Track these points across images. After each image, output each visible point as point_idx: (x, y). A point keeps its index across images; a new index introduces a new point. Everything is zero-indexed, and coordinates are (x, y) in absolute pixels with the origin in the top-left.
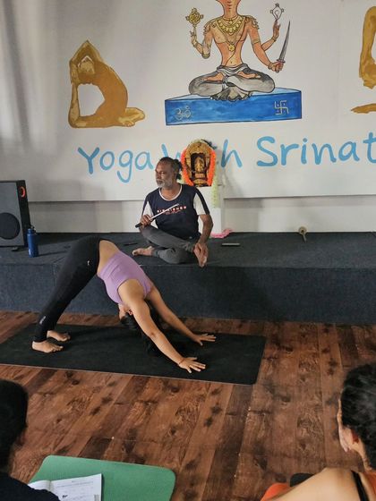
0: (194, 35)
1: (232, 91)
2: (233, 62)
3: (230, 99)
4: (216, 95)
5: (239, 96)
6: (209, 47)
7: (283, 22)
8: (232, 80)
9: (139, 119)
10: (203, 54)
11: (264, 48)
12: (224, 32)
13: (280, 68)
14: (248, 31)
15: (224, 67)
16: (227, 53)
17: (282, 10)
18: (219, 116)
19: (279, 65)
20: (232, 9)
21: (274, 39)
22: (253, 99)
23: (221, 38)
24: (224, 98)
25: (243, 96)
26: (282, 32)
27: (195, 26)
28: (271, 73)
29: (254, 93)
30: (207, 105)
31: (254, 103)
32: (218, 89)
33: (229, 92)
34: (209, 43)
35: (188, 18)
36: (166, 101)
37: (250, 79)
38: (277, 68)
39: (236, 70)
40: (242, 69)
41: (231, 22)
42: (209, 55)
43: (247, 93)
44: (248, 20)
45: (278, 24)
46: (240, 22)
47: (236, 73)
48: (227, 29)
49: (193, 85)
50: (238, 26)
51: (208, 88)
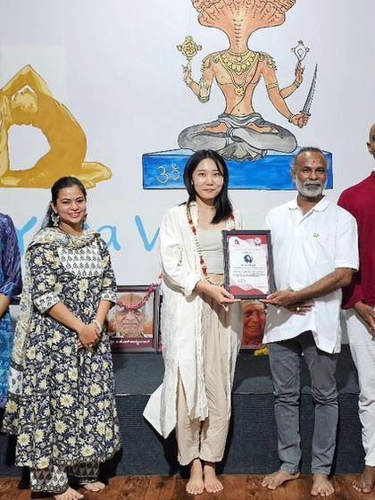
0: (187, 70)
1: (239, 149)
2: (241, 111)
3: (236, 159)
5: (249, 155)
6: (208, 88)
8: (240, 133)
9: (102, 179)
10: (199, 96)
11: (283, 95)
12: (229, 69)
13: (304, 122)
14: (261, 72)
15: (228, 115)
16: (234, 98)
17: (307, 50)
19: (303, 118)
20: (242, 43)
21: (297, 85)
22: (267, 160)
23: (225, 77)
24: (227, 157)
25: (253, 155)
27: (189, 59)
28: (292, 128)
31: (269, 166)
32: (219, 144)
34: (208, 83)
35: (180, 48)
36: (144, 156)
37: (263, 133)
38: (301, 122)
39: (246, 120)
40: (253, 120)
41: (239, 59)
42: (208, 98)
43: (260, 152)
44: (262, 57)
45: (302, 66)
46: (251, 60)
47: (244, 124)
48: (234, 67)
49: (185, 136)
50: (248, 63)
51: (205, 143)
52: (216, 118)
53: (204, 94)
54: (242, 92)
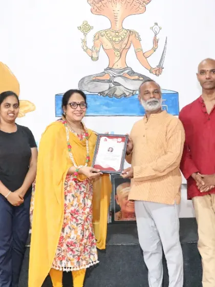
0: (84, 41)
1: (118, 89)
2: (119, 65)
3: (116, 96)
5: (124, 94)
6: (98, 52)
7: (161, 37)
8: (118, 80)
9: (29, 111)
10: (92, 57)
12: (111, 40)
13: (160, 73)
14: (131, 42)
15: (111, 69)
16: (114, 58)
18: (106, 110)
19: (159, 70)
20: (119, 24)
21: (154, 49)
24: (110, 95)
25: (127, 94)
26: (161, 45)
27: (85, 35)
28: (152, 76)
30: (95, 100)
32: (105, 87)
33: (115, 90)
34: (98, 49)
35: (79, 28)
36: (56, 95)
37: (133, 80)
38: (157, 73)
39: (122, 72)
41: (117, 34)
42: (98, 58)
43: (132, 92)
44: (131, 33)
45: (157, 38)
46: (125, 34)
47: (121, 74)
48: (114, 39)
49: (82, 82)
50: (123, 37)
51: (96, 86)
52: (103, 71)
53: (95, 55)
54: (119, 54)
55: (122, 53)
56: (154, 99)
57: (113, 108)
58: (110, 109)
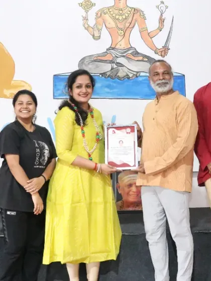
0: (86, 19)
1: (121, 71)
2: (122, 45)
3: (119, 78)
4: (104, 73)
5: (128, 75)
6: (100, 30)
7: (167, 16)
10: (93, 36)
11: (151, 36)
13: (166, 54)
14: (136, 21)
15: (113, 49)
16: (117, 37)
17: (167, 7)
18: (108, 93)
21: (160, 29)
22: (140, 79)
25: (131, 75)
29: (142, 74)
31: (141, 82)
33: (118, 71)
34: (100, 27)
35: (81, 5)
36: (54, 76)
37: (137, 61)
38: (163, 54)
39: (125, 52)
40: (130, 52)
41: (121, 12)
42: (99, 37)
43: (135, 73)
44: (136, 11)
45: (163, 18)
46: (129, 13)
47: (124, 55)
48: (117, 17)
49: (83, 63)
50: (127, 15)
51: (97, 67)
52: (105, 50)
53: (96, 34)
54: (123, 33)
55: (126, 32)
56: (163, 81)
57: (115, 90)
58: (111, 91)
